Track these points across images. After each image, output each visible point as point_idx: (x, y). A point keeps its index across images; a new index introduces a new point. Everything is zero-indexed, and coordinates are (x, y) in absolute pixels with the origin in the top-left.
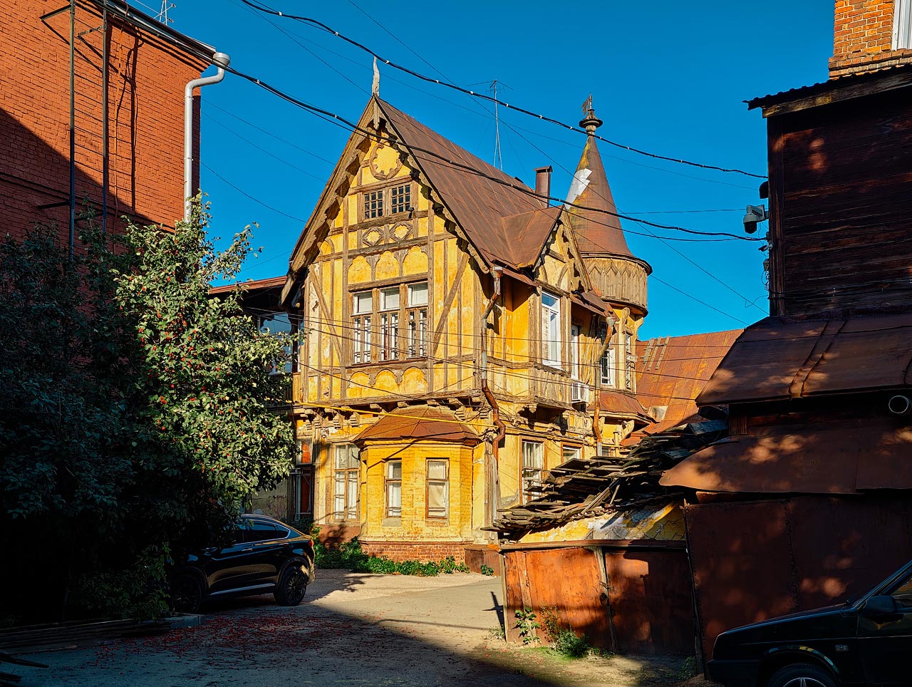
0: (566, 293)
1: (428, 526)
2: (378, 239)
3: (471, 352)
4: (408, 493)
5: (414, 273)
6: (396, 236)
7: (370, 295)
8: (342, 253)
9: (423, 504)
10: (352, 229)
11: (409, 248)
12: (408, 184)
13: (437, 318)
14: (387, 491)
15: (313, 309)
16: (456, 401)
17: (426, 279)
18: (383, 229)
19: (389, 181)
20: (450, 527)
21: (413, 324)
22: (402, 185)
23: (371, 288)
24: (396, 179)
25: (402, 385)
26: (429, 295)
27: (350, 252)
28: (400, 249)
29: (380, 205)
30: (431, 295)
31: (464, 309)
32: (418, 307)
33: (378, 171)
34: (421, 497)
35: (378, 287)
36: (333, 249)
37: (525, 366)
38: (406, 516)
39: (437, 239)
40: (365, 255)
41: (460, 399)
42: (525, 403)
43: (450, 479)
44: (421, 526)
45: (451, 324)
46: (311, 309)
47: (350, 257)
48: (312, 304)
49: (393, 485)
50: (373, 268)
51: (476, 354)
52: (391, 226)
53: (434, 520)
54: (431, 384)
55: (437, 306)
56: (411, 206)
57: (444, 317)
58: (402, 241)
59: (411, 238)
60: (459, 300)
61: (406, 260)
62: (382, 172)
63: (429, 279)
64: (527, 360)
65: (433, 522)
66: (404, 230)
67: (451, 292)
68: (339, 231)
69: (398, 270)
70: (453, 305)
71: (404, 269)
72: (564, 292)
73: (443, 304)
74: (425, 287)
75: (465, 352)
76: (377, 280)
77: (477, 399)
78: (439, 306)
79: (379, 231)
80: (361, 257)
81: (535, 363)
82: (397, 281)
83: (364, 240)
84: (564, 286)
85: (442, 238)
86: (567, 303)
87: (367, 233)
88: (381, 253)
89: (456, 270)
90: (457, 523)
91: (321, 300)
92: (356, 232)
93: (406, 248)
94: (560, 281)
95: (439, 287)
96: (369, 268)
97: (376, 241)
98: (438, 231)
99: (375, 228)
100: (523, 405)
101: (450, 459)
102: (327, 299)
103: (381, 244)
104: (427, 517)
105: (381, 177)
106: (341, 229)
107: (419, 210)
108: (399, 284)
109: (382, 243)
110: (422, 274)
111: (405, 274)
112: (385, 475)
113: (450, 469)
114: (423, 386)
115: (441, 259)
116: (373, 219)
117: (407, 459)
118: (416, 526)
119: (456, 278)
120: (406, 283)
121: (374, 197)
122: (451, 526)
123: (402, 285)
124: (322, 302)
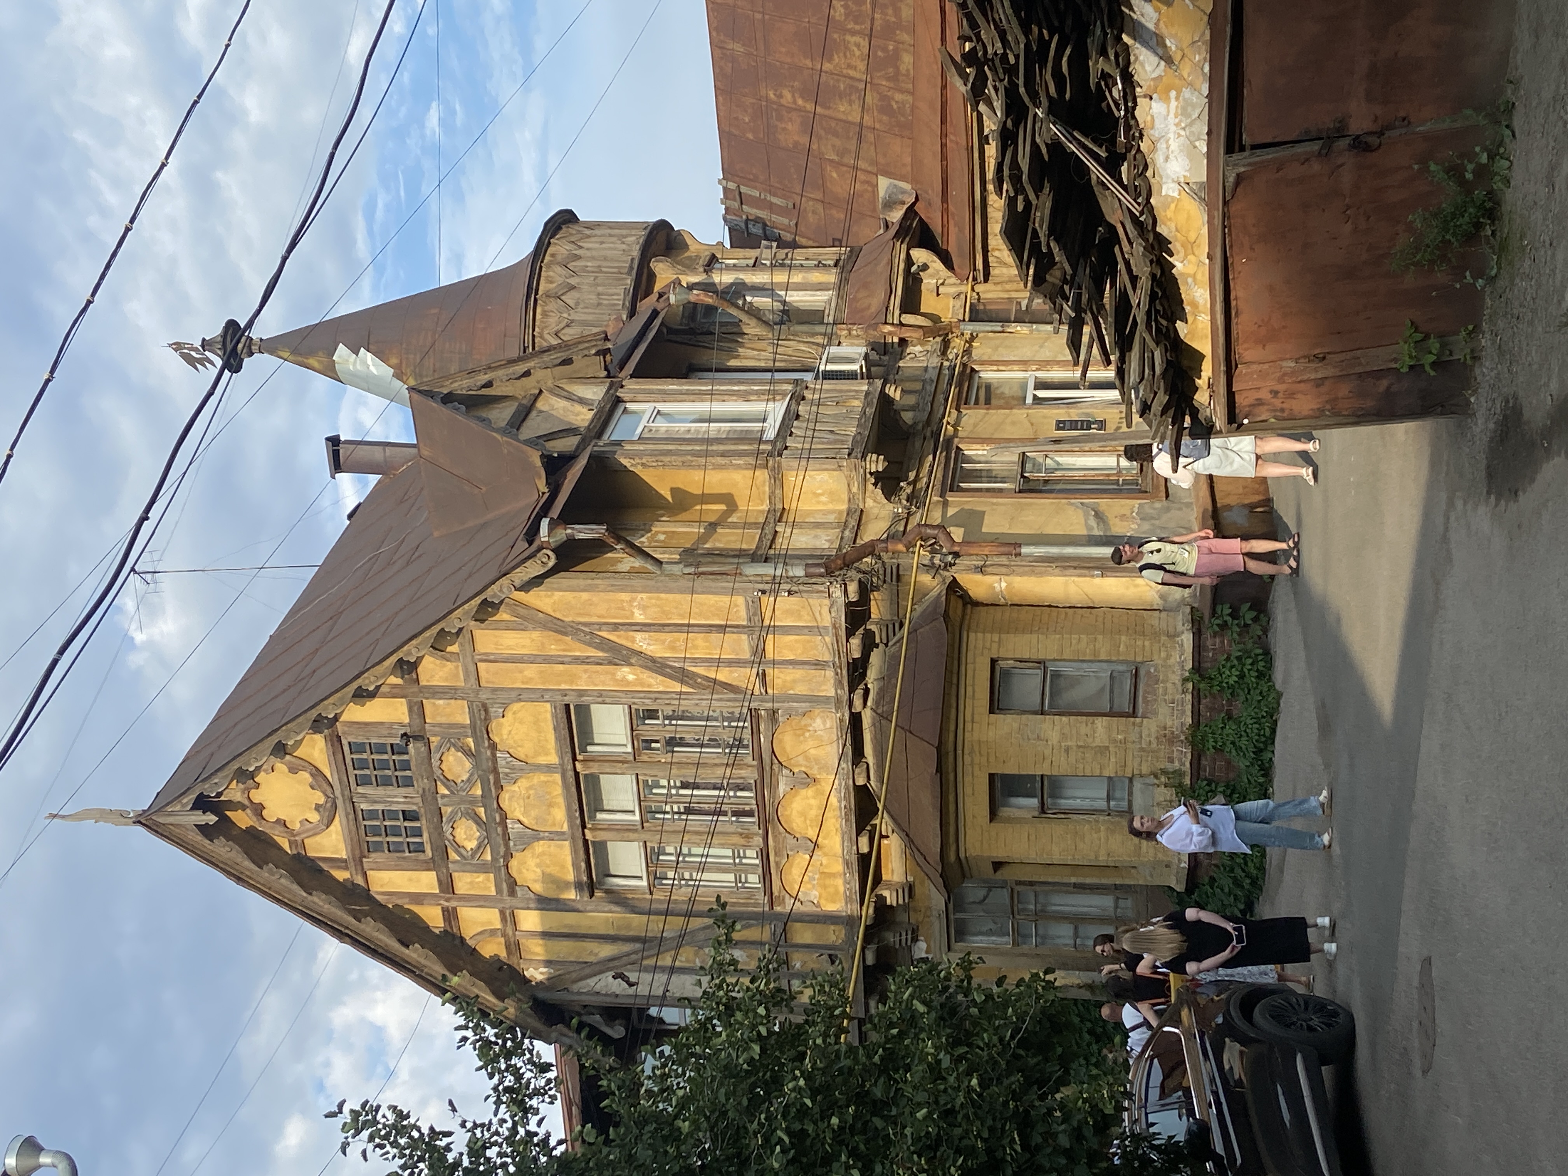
0: (610, 388)
1: (1156, 713)
2: (471, 823)
3: (740, 600)
4: (1072, 759)
5: (551, 736)
6: (465, 778)
7: (601, 847)
8: (502, 913)
9: (1101, 723)
10: (447, 885)
11: (493, 747)
12: (346, 748)
13: (657, 683)
14: (1067, 812)
15: (631, 985)
16: (856, 642)
17: (567, 707)
18: (449, 810)
19: (338, 793)
20: (1158, 661)
21: (672, 743)
22: (348, 761)
23: (586, 841)
24: (336, 776)
25: (814, 772)
26: (604, 703)
27: (499, 890)
28: (495, 771)
29: (393, 815)
30: (603, 697)
31: (639, 617)
32: (632, 730)
33: (314, 817)
34: (1084, 730)
35: (584, 826)
36: (493, 932)
37: (777, 478)
38: (1129, 763)
39: (473, 680)
40: (508, 855)
41: (850, 634)
42: (865, 480)
43: (1041, 656)
44: (1154, 729)
45: (673, 648)
46: (631, 991)
47: (512, 893)
48: (618, 987)
49: (1054, 796)
50: (537, 836)
51: (745, 590)
52: (443, 790)
53: (1140, 700)
54: (815, 700)
55: (629, 683)
56: (397, 741)
57: (657, 666)
58: (476, 766)
59: (470, 741)
60: (616, 627)
61: (522, 757)
62: (318, 807)
63: (567, 700)
64: (762, 475)
65: (1146, 701)
66: (451, 758)
67: (598, 647)
68: (450, 915)
69: (543, 778)
70: (628, 644)
71: (542, 760)
72: (607, 392)
73: (626, 669)
74: (584, 711)
75: (741, 617)
76: (565, 828)
77: (853, 588)
78: (631, 677)
79: (452, 820)
80: (514, 864)
81: (770, 454)
82: (572, 780)
83: (473, 856)
84: (595, 393)
85: (472, 668)
86: (632, 385)
87: (458, 847)
88: (504, 817)
89: (546, 633)
90: (1147, 643)
91: (611, 964)
92: (455, 875)
93: (494, 756)
94: (582, 401)
95: (585, 676)
96: (540, 847)
97: (474, 827)
98: (456, 676)
99: (447, 828)
100: (870, 487)
101: (995, 656)
102: (606, 951)
103: (483, 816)
104: (1134, 715)
105: (328, 813)
106: (445, 910)
107: (407, 720)
108: (577, 774)
109: (481, 811)
110: (555, 716)
111: (553, 758)
112: (1030, 816)
113: (1018, 656)
114: (819, 721)
115: (521, 672)
116: (426, 835)
117: (992, 759)
118: (1154, 742)
119: (565, 634)
120: (574, 759)
121: (375, 830)
122: (1155, 657)
123: (579, 766)
124: (616, 963)
